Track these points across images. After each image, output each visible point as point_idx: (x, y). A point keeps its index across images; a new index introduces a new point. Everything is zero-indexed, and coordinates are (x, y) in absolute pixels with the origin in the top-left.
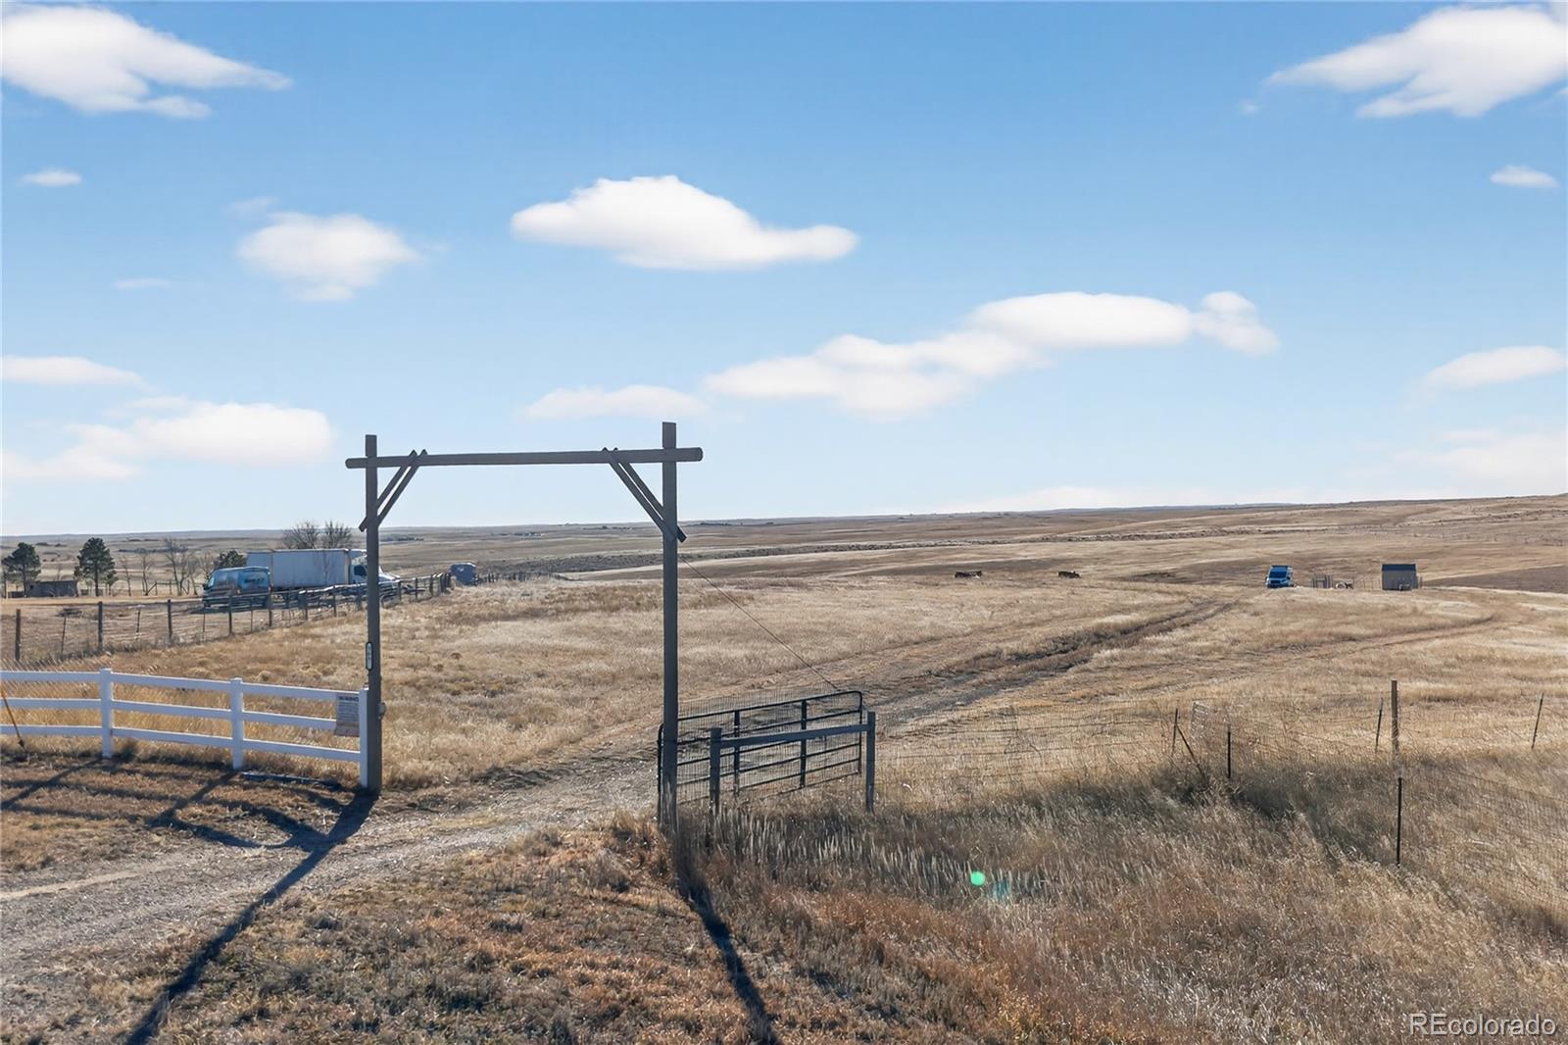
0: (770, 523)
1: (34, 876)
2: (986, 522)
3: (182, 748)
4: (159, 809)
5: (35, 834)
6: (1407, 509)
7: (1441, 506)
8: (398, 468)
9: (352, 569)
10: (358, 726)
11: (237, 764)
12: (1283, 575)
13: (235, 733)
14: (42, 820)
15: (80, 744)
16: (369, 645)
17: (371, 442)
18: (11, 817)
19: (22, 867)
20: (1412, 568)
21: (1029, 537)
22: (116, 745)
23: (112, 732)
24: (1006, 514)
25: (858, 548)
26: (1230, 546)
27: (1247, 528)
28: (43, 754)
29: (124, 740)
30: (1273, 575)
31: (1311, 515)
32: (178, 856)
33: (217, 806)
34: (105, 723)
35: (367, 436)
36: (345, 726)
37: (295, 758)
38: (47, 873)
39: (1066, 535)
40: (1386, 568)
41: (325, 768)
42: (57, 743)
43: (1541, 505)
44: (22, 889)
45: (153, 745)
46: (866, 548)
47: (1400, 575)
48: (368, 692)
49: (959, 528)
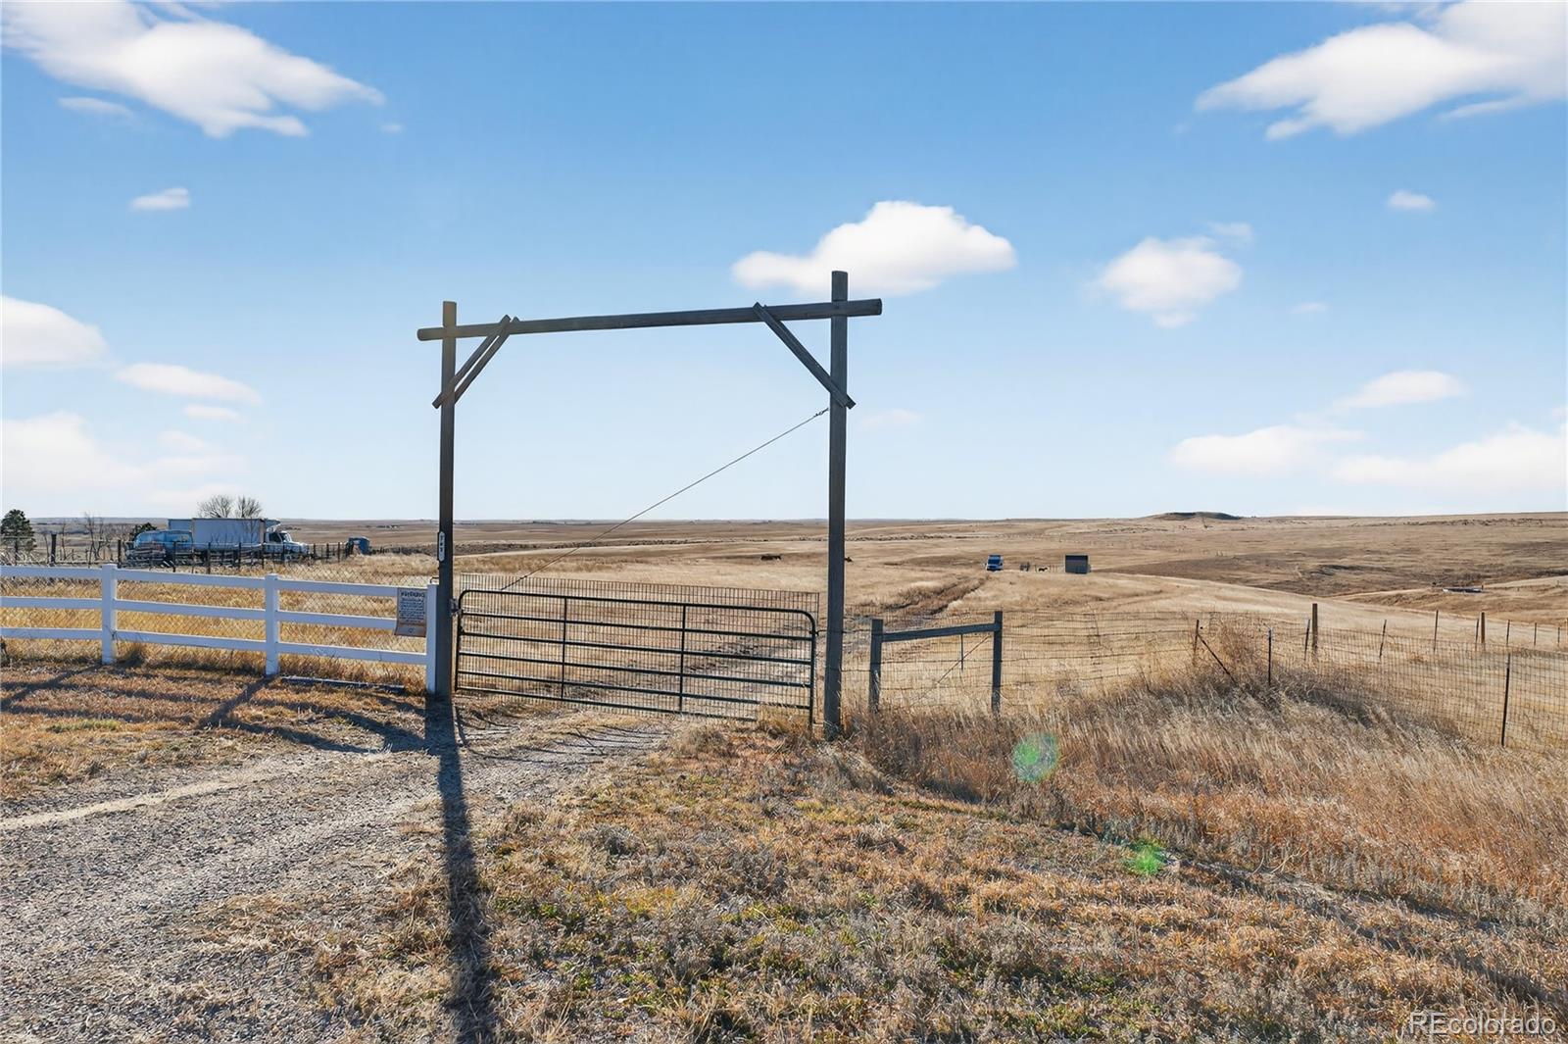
0: (589, 523)
1: (84, 788)
2: (757, 527)
3: (202, 654)
4: (208, 711)
5: (57, 737)
6: (1043, 525)
7: (1067, 523)
8: (484, 338)
9: (267, 535)
10: (424, 625)
11: (270, 669)
12: (997, 562)
13: (270, 634)
14: (63, 722)
15: (75, 649)
16: (442, 534)
17: (450, 309)
18: (15, 721)
19: (59, 777)
20: (1086, 558)
21: (792, 537)
22: (117, 650)
23: (114, 635)
24: (770, 521)
25: (662, 543)
26: (936, 545)
27: (942, 535)
28: (28, 660)
29: (129, 644)
30: (990, 562)
31: (983, 527)
32: (266, 763)
33: (281, 708)
34: (106, 626)
35: (444, 302)
36: (408, 623)
37: (342, 661)
38: (99, 785)
39: (817, 537)
40: (1068, 557)
41: (380, 673)
42: (43, 647)
43: (1130, 524)
44: (73, 807)
45: (166, 649)
46: (667, 542)
47: (1077, 564)
48: (438, 586)
49: (735, 530)
